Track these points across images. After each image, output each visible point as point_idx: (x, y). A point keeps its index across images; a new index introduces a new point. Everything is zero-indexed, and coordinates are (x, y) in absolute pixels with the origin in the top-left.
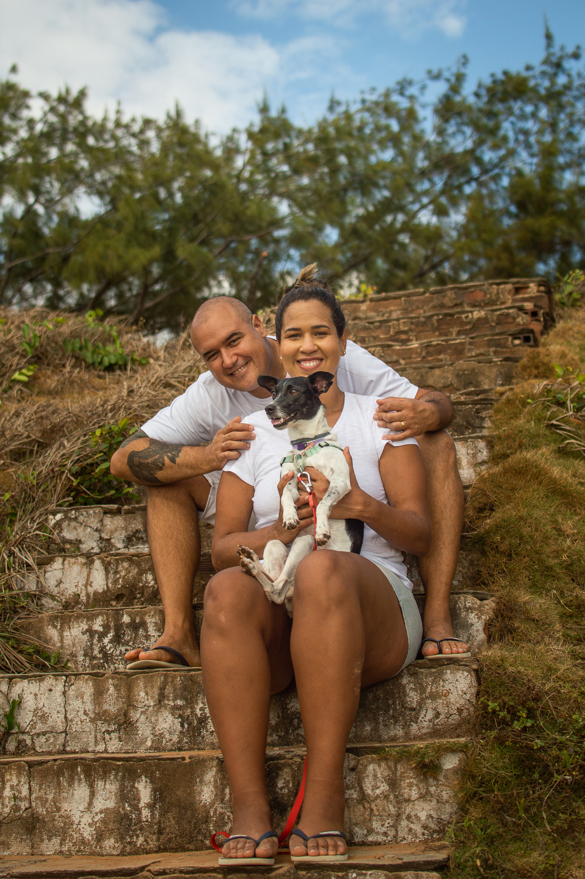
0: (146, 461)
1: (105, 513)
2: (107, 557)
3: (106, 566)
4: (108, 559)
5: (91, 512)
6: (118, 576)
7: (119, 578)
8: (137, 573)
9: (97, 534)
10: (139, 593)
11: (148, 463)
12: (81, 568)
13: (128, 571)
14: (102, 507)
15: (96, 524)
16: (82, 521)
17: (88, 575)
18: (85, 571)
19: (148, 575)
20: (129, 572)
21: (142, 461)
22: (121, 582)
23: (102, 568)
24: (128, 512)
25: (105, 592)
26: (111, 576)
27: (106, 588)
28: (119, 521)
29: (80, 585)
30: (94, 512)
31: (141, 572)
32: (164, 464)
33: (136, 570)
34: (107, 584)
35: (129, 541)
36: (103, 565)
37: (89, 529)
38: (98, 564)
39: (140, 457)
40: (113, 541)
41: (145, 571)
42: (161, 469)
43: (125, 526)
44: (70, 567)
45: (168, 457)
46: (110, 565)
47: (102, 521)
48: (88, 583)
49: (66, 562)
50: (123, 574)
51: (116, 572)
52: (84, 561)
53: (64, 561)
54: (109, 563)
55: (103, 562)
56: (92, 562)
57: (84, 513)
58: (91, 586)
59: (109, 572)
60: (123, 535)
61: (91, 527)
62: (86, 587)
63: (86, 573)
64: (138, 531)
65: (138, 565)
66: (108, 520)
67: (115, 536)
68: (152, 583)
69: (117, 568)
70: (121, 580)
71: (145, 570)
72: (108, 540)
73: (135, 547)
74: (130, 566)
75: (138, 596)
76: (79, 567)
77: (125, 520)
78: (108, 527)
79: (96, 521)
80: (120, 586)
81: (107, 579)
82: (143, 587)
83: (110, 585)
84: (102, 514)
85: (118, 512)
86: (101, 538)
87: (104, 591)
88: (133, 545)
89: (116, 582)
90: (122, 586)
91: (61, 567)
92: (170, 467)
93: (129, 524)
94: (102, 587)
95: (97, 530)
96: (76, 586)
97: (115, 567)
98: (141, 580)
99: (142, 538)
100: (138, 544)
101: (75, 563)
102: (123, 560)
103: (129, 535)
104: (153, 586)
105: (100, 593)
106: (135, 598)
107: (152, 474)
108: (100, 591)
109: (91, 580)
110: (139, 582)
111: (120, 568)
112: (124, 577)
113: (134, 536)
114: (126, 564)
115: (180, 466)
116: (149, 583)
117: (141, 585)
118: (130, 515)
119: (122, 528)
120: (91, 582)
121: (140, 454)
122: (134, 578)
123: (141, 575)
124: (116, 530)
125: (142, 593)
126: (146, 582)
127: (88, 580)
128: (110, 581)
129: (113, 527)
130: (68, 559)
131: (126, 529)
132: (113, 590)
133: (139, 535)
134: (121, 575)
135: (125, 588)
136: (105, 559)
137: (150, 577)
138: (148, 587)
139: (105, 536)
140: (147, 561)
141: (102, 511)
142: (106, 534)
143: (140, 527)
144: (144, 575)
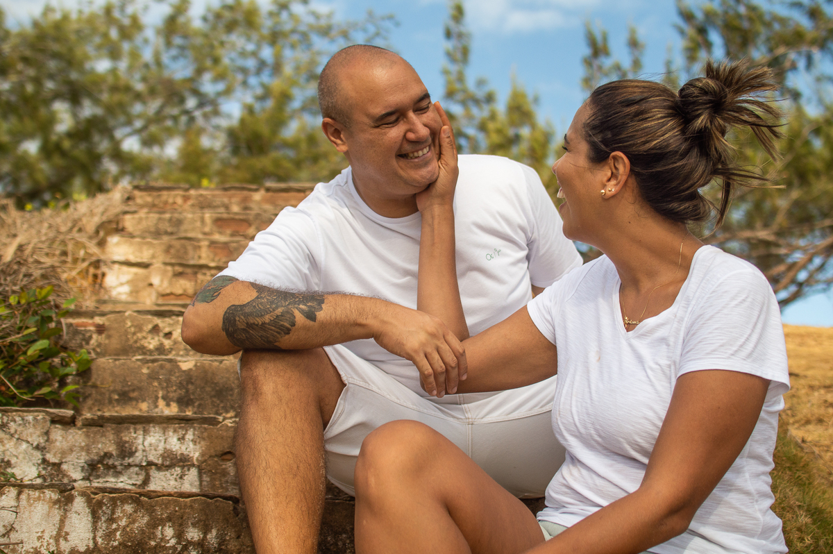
0: (260, 321)
1: (53, 422)
2: (96, 494)
3: (95, 510)
4: (98, 497)
5: (30, 418)
6: (114, 526)
7: (116, 530)
8: (148, 524)
9: (38, 455)
11: (263, 323)
12: (50, 508)
13: (132, 519)
14: (47, 413)
15: (37, 439)
16: (12, 431)
17: (62, 522)
18: (57, 514)
19: (167, 528)
20: (134, 522)
21: (252, 321)
22: (118, 537)
23: (88, 510)
24: (90, 424)
25: (89, 552)
26: (102, 525)
27: (91, 545)
28: (76, 437)
29: (46, 536)
30: (35, 419)
31: (155, 523)
32: (294, 324)
33: (146, 519)
34: (94, 538)
35: (92, 468)
36: (89, 507)
37: (24, 446)
38: (79, 503)
39: (247, 315)
40: (64, 467)
41: (162, 522)
42: (287, 332)
43: (87, 445)
44: (31, 505)
45: (301, 310)
46: (101, 507)
47: (47, 433)
48: (61, 535)
49: (23, 497)
50: (123, 523)
51: (111, 520)
52: (55, 496)
53: (19, 494)
54: (100, 504)
55: (89, 501)
56: (70, 500)
57: (18, 419)
58: (66, 539)
59: (99, 518)
60: (83, 459)
61: (28, 442)
62: (57, 541)
63: (58, 518)
64: (108, 455)
65: (150, 510)
66: (58, 434)
67: (68, 459)
68: (173, 541)
69: (113, 513)
70: (118, 533)
71: (162, 519)
72: (57, 466)
74: (135, 512)
76: (46, 507)
77: (87, 436)
78: (58, 444)
79: (38, 433)
80: (116, 543)
81: (95, 529)
82: (156, 547)
83: (100, 540)
84: (48, 423)
86: (44, 461)
87: (88, 549)
88: (98, 477)
89: (109, 535)
90: (120, 544)
91: (14, 503)
92: (306, 328)
93: (93, 443)
94: (86, 542)
95: (37, 448)
96: (39, 538)
97: (109, 512)
98: (152, 536)
99: (114, 467)
100: (106, 475)
101: (39, 499)
102: (124, 501)
103: (93, 460)
104: (174, 548)
107: (270, 342)
108: (82, 549)
109: (66, 529)
110: (150, 539)
111: (118, 513)
112: (124, 528)
113: (100, 461)
114: (129, 508)
115: (324, 325)
116: (168, 541)
117: (153, 543)
118: (95, 429)
119: (82, 448)
120: (67, 534)
121: (246, 310)
122: (143, 532)
123: (155, 527)
124: (71, 450)
126: (162, 539)
127: (60, 529)
128: (100, 533)
129: (65, 445)
130: (26, 491)
131: (87, 449)
132: (105, 548)
133: (111, 462)
134: (119, 525)
135: (126, 546)
136: (92, 496)
137: (169, 532)
138: (165, 548)
139: (51, 458)
140: (167, 505)
141: (48, 418)
142: (55, 455)
143: (112, 449)
144: (160, 528)
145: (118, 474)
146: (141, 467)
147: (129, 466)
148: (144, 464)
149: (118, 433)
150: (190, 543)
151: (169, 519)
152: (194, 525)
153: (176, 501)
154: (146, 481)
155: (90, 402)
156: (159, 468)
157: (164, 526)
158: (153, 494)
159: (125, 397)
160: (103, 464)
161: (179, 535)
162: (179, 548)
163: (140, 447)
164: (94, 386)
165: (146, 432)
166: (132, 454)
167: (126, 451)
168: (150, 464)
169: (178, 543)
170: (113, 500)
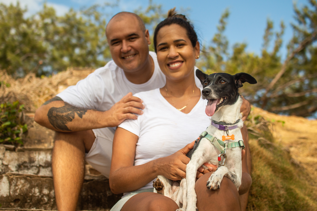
0: (61, 114)
1: (7, 150)
2: (11, 176)
3: (10, 181)
4: (12, 177)
6: (17, 188)
7: (18, 189)
8: (29, 187)
10: (29, 199)
11: (63, 116)
13: (24, 186)
14: (5, 146)
21: (59, 114)
22: (18, 192)
23: (8, 182)
24: (20, 151)
25: (7, 197)
26: (13, 187)
27: (8, 194)
28: (15, 155)
31: (32, 187)
32: (74, 118)
33: (29, 185)
34: (9, 192)
35: (19, 167)
36: (8, 180)
38: (5, 179)
39: (57, 111)
40: (9, 166)
41: (34, 187)
42: (71, 120)
43: (18, 158)
45: (78, 113)
46: (12, 181)
47: (4, 154)
50: (20, 186)
51: (16, 185)
54: (12, 179)
55: (8, 178)
56: (1, 178)
59: (12, 185)
60: (16, 163)
64: (25, 162)
65: (30, 182)
66: (8, 154)
67: (11, 163)
68: (38, 194)
69: (17, 182)
72: (7, 166)
73: (22, 171)
74: (25, 183)
75: (29, 201)
77: (18, 155)
78: (8, 158)
79: (1, 154)
80: (17, 194)
81: (10, 188)
82: (32, 196)
83: (11, 193)
84: (5, 150)
85: (14, 150)
86: (3, 164)
88: (21, 170)
89: (15, 191)
90: (19, 194)
92: (78, 120)
93: (20, 158)
94: (6, 193)
97: (15, 182)
98: (31, 192)
99: (27, 167)
100: (24, 169)
102: (21, 178)
103: (20, 164)
104: (38, 196)
105: (4, 197)
106: (26, 202)
107: (63, 123)
108: (5, 196)
110: (30, 193)
111: (19, 183)
112: (20, 189)
114: (22, 181)
115: (85, 120)
116: (36, 194)
117: (31, 194)
118: (21, 153)
119: (16, 160)
121: (58, 110)
122: (27, 190)
124: (12, 160)
125: (31, 200)
126: (34, 193)
128: (12, 190)
129: (10, 158)
131: (18, 160)
132: (13, 196)
133: (26, 165)
134: (18, 188)
135: (21, 195)
136: (10, 176)
137: (37, 190)
138: (35, 196)
139: (5, 163)
140: (36, 180)
141: (5, 148)
142: (6, 162)
143: (27, 160)
144: (33, 189)
145: (28, 169)
146: (37, 167)
147: (33, 166)
148: (38, 166)
149: (29, 154)
150: (44, 195)
151: (37, 186)
152: (46, 188)
153: (40, 179)
154: (38, 172)
155: (27, 143)
156: (44, 167)
157: (35, 188)
158: (32, 176)
159: (40, 142)
160: (23, 165)
161: (41, 192)
162: (40, 196)
163: (37, 160)
164: (29, 138)
165: (39, 154)
166: (34, 162)
167: (32, 161)
168: (40, 166)
169: (40, 194)
170: (17, 178)
